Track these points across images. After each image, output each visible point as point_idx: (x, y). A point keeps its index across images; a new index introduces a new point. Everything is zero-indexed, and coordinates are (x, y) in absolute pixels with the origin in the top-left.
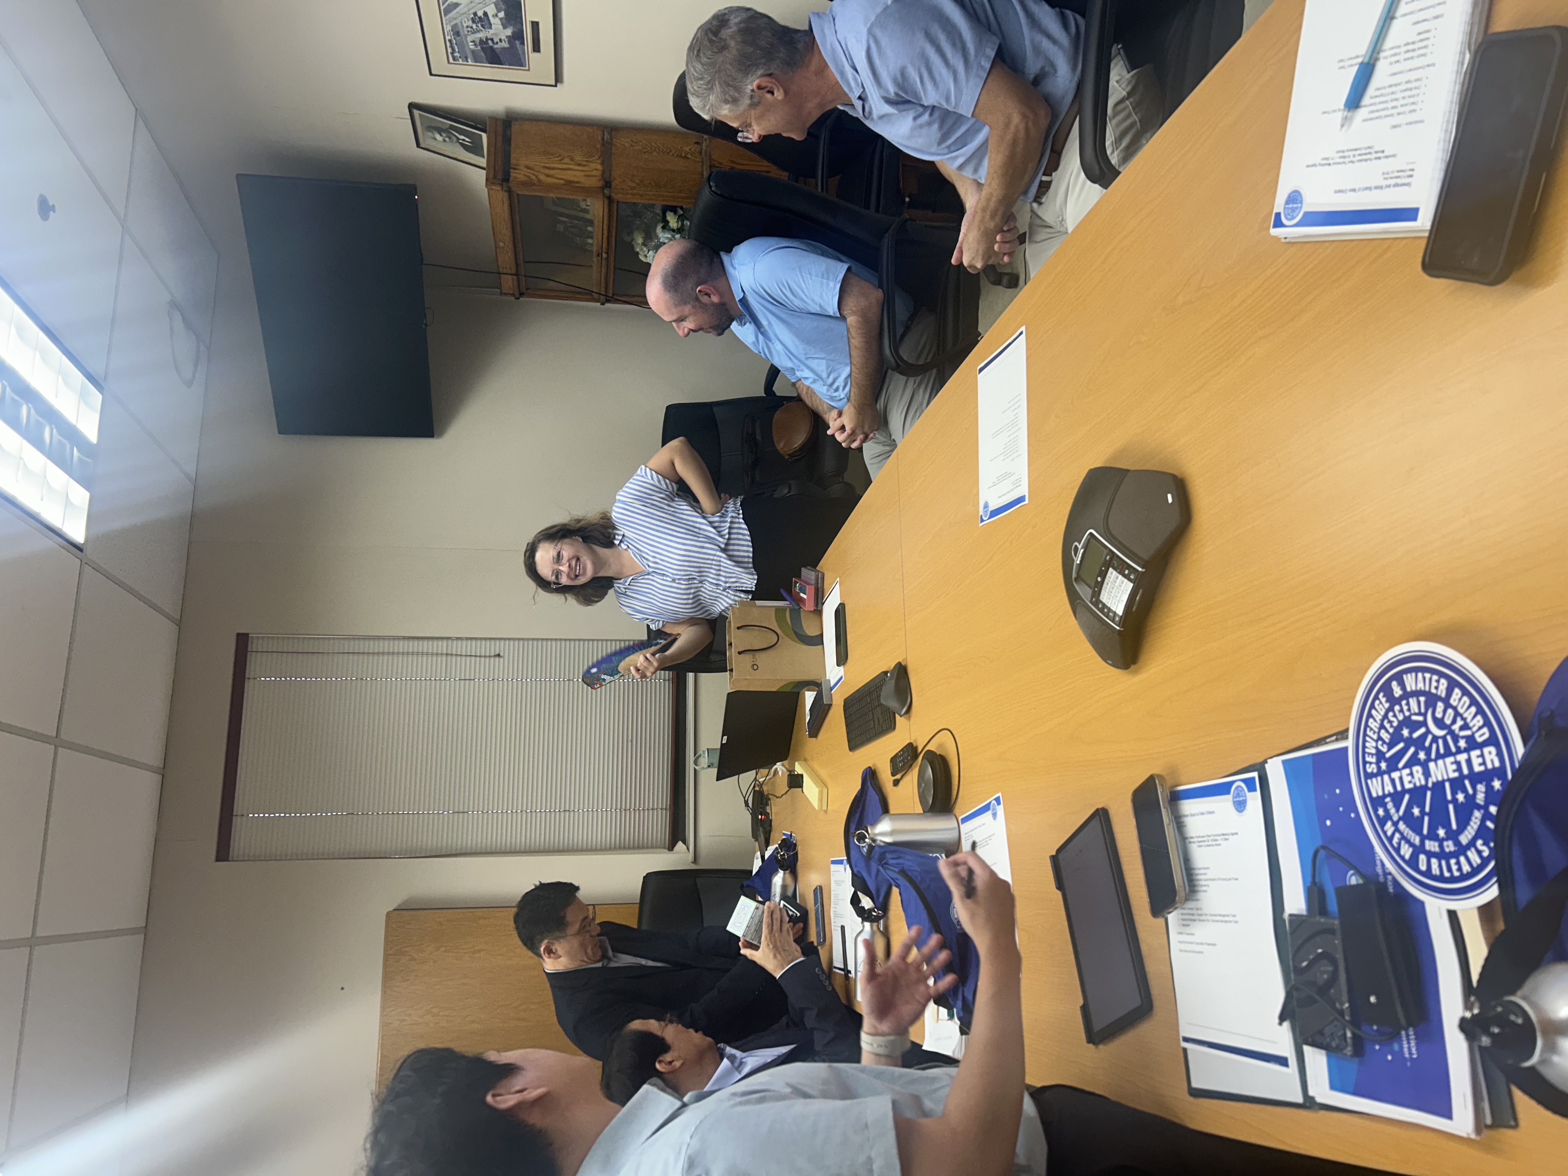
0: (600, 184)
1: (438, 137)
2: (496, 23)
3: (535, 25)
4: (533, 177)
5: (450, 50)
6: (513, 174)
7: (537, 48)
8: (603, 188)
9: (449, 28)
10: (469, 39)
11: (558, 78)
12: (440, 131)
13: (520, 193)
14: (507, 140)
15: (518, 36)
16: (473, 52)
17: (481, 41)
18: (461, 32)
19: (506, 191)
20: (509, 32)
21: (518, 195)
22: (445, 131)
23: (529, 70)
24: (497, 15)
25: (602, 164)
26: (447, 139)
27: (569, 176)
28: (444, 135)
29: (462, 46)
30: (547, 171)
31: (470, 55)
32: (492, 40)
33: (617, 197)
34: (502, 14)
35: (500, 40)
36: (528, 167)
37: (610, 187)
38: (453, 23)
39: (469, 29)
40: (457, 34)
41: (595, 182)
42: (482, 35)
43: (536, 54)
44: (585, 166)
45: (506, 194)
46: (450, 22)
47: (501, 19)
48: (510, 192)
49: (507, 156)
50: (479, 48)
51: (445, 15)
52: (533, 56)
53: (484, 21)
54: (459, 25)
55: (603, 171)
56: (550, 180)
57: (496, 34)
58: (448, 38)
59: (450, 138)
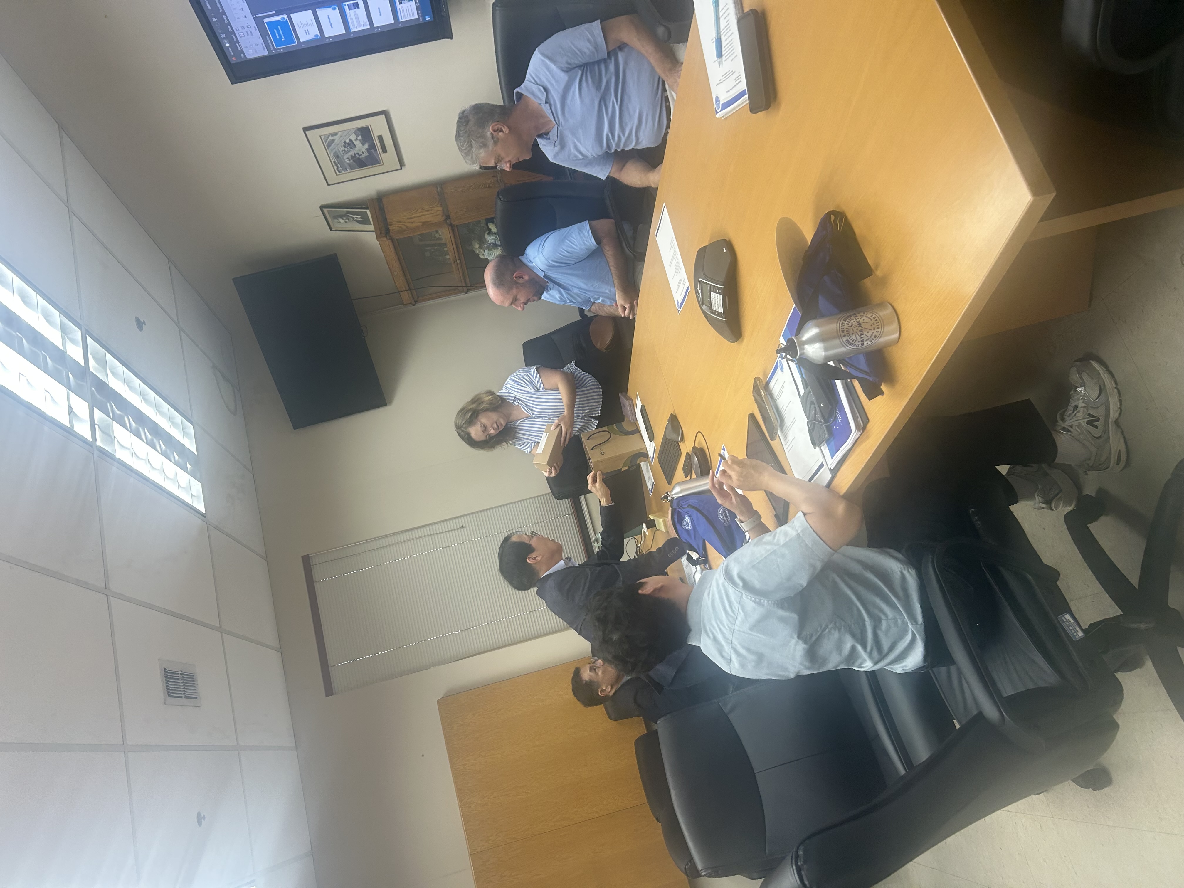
0: (443, 218)
1: (342, 221)
2: (358, 143)
3: (380, 138)
4: (403, 226)
5: (335, 168)
6: (391, 228)
7: (384, 150)
8: (445, 220)
9: (332, 155)
10: (345, 157)
11: (402, 164)
12: (341, 217)
13: (397, 238)
14: (382, 210)
15: (372, 147)
16: (349, 164)
17: (352, 157)
18: (340, 155)
19: (390, 239)
20: (366, 146)
21: (397, 240)
22: (344, 216)
23: (383, 165)
24: (357, 139)
25: (441, 206)
26: (347, 220)
27: (424, 219)
28: (344, 218)
29: (342, 163)
30: (410, 221)
31: (347, 166)
32: (358, 154)
33: (456, 223)
34: (360, 138)
35: (363, 152)
36: (398, 222)
37: (450, 218)
38: (334, 151)
39: (343, 152)
40: (337, 157)
41: (440, 218)
42: (352, 153)
43: (386, 154)
44: (431, 210)
45: (390, 241)
46: (332, 151)
47: (360, 140)
48: (392, 239)
49: (385, 219)
50: (352, 161)
51: (328, 148)
52: (384, 156)
53: (351, 145)
54: (337, 151)
55: (443, 210)
56: (414, 225)
57: (359, 150)
58: (333, 161)
59: (348, 219)
